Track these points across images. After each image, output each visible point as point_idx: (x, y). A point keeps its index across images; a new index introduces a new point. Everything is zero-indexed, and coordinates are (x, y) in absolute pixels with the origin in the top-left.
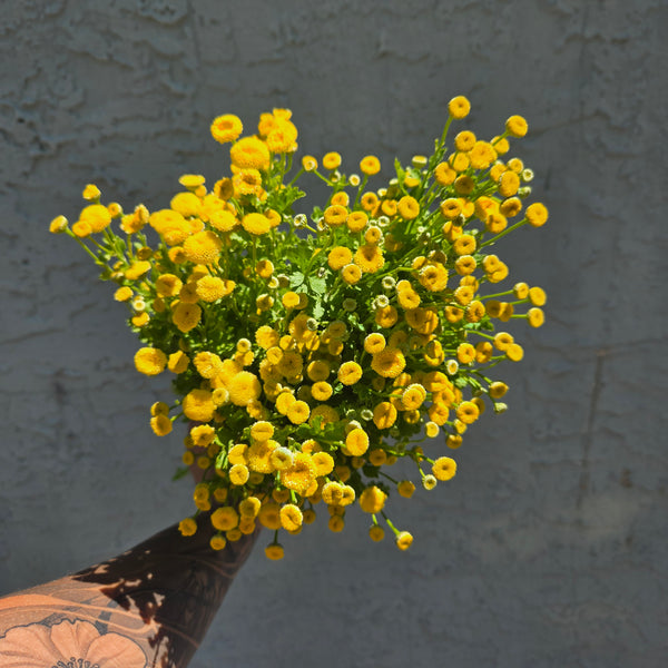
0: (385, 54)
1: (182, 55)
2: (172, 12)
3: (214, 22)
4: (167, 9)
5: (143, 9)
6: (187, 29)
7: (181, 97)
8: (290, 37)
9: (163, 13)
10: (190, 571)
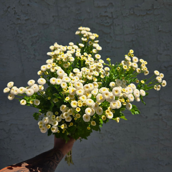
0: (160, 31)
1: (110, 33)
2: (108, 23)
3: (119, 25)
4: (107, 22)
5: (102, 23)
6: (112, 27)
7: (109, 43)
8: (137, 28)
9: (106, 23)
10: (48, 162)
